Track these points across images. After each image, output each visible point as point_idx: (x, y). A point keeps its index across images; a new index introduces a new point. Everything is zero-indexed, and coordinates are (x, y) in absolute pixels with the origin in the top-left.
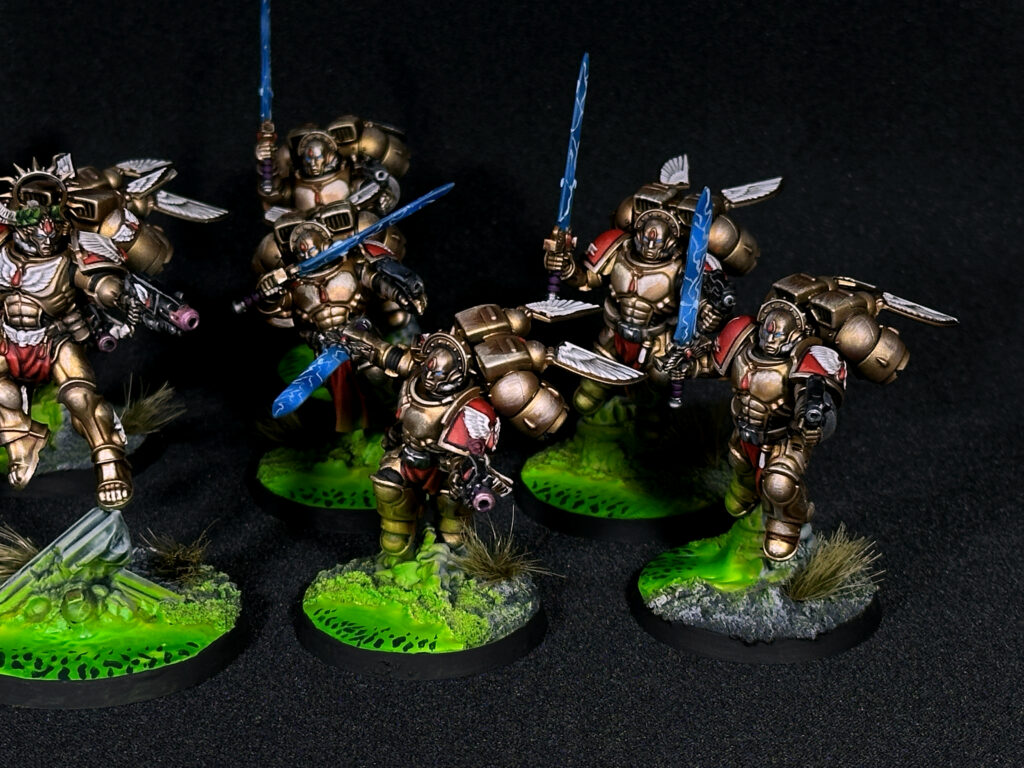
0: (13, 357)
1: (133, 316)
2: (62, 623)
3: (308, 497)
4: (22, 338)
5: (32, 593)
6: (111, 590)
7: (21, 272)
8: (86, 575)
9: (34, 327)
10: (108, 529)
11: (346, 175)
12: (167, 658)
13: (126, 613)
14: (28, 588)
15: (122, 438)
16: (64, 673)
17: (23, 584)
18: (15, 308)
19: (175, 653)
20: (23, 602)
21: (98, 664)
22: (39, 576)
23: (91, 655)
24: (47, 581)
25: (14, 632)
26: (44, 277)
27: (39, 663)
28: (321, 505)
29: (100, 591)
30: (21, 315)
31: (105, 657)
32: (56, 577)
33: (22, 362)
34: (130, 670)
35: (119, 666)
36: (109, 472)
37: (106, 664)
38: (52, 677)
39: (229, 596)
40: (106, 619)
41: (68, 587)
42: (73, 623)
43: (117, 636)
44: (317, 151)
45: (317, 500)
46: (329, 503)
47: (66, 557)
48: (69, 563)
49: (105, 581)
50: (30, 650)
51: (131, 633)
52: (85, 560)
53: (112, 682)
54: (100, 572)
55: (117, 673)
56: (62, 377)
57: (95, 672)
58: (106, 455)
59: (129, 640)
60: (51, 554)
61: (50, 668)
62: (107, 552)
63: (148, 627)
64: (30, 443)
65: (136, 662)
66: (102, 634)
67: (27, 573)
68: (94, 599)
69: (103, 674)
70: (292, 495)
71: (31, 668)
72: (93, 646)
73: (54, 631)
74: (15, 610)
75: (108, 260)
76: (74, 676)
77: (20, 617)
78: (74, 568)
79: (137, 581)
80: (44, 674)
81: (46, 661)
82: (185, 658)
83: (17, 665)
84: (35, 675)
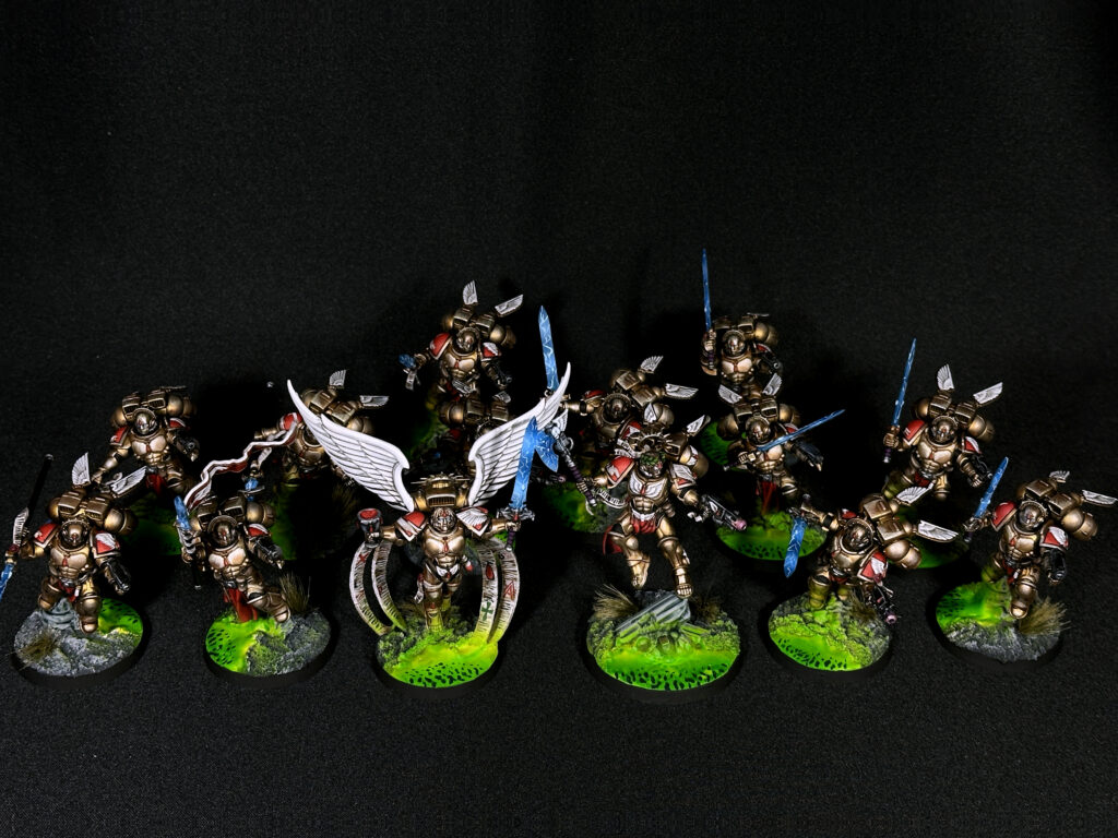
0: (637, 525)
1: (705, 514)
2: (657, 653)
3: (748, 551)
4: (643, 517)
5: (639, 635)
6: (679, 634)
7: (645, 487)
8: (668, 628)
9: (649, 512)
10: (682, 608)
11: (749, 355)
12: (715, 675)
13: (688, 645)
14: (637, 632)
15: (687, 561)
16: (667, 686)
17: (634, 630)
18: (640, 503)
19: (717, 671)
20: (634, 639)
21: (682, 680)
22: (642, 626)
23: (677, 674)
24: (646, 629)
25: (633, 657)
26: (656, 489)
27: (653, 680)
28: (757, 557)
29: (674, 635)
30: (643, 507)
31: (685, 675)
32: (652, 627)
33: (641, 527)
34: (699, 684)
35: (693, 681)
36: (682, 580)
37: (687, 680)
38: (661, 688)
39: (732, 630)
40: (679, 651)
41: (659, 634)
42: (663, 653)
43: (686, 660)
44: (735, 342)
45: (754, 553)
46: (761, 556)
47: (659, 619)
48: (660, 623)
49: (676, 630)
50: (646, 670)
51: (691, 657)
52: (669, 621)
53: (691, 691)
54: (674, 625)
55: (694, 685)
56: (661, 535)
57: (682, 686)
58: (680, 571)
59: (691, 662)
60: (648, 615)
61: (659, 683)
62: (680, 618)
63: (698, 652)
64: (642, 564)
65: (701, 678)
66: (678, 659)
67: (635, 624)
68: (673, 640)
69: (686, 687)
70: (740, 549)
71: (650, 682)
72: (676, 667)
73: (653, 657)
74: (631, 643)
75: (690, 482)
76: (672, 688)
77: (635, 648)
78: (662, 625)
79: (691, 628)
80: (657, 686)
81: (656, 677)
82: (723, 674)
83: (642, 681)
84: (653, 687)
